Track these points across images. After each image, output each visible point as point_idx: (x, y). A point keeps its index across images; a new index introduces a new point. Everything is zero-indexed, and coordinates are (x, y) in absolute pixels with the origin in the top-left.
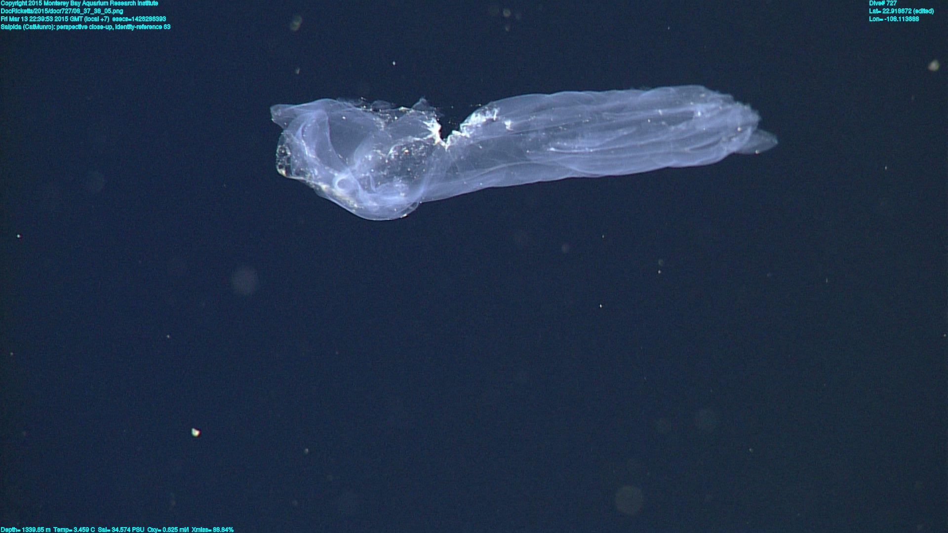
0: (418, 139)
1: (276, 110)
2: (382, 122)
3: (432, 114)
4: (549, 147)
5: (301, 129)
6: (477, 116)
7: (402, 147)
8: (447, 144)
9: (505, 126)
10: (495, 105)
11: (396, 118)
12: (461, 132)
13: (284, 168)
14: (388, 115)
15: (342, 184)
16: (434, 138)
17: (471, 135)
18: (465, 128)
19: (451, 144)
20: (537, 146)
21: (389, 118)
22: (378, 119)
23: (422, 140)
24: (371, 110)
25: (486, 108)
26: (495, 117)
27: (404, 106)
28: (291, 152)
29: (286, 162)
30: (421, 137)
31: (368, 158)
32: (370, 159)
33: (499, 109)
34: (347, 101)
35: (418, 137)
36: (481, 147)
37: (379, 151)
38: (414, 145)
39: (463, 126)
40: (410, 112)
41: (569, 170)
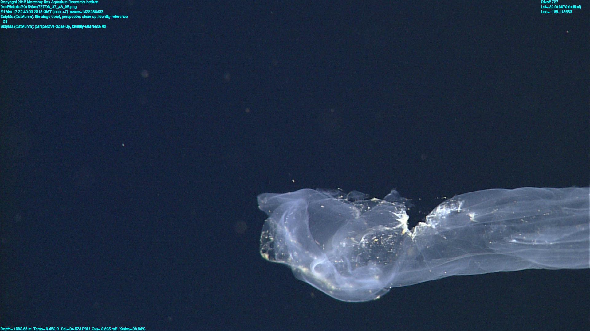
0: (388, 228)
1: (262, 199)
2: (357, 211)
3: (401, 205)
4: (511, 240)
5: (283, 216)
6: (442, 208)
7: (372, 236)
8: (413, 235)
9: (470, 217)
10: (460, 199)
11: (369, 208)
12: (427, 223)
13: (267, 253)
14: (361, 205)
15: (319, 268)
16: (402, 227)
17: (436, 226)
18: (430, 220)
19: (418, 234)
20: (499, 238)
21: (362, 207)
22: (354, 208)
23: (391, 229)
24: (346, 200)
25: (451, 200)
26: (459, 209)
27: (375, 198)
28: (274, 238)
29: (269, 247)
30: (391, 227)
31: (343, 245)
32: (344, 246)
33: (463, 201)
34: (326, 191)
35: (388, 226)
36: (445, 238)
37: (353, 239)
38: (383, 235)
39: (429, 218)
40: (382, 202)
41: (529, 263)
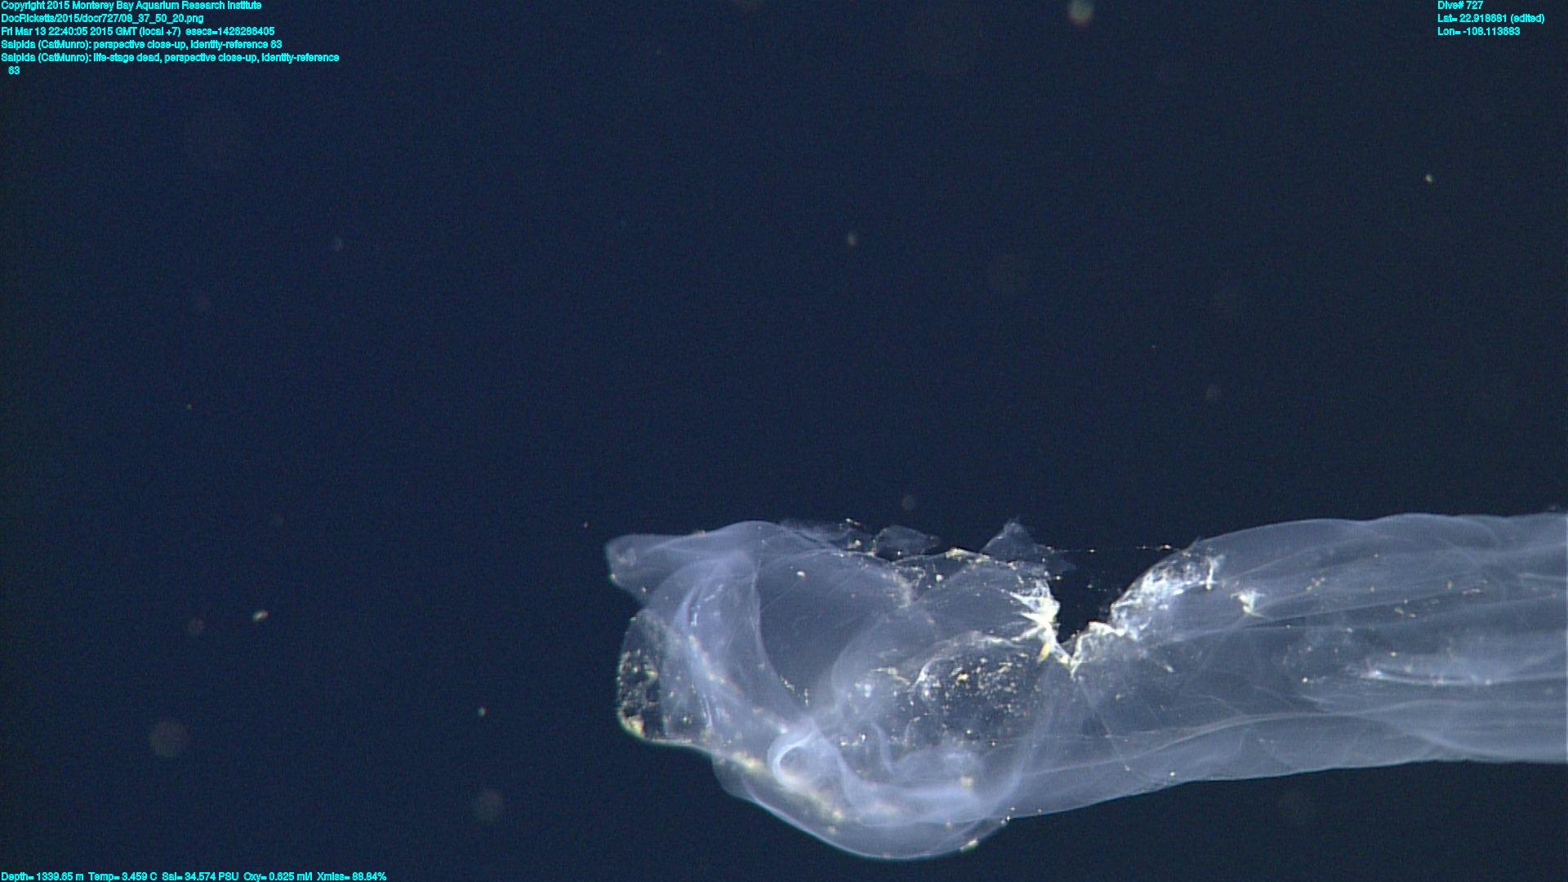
0: (997, 641)
1: (622, 551)
2: (904, 585)
3: (1035, 570)
4: (1367, 669)
5: (685, 604)
6: (1158, 579)
7: (951, 665)
8: (1072, 662)
9: (1241, 604)
10: (1210, 549)
11: (939, 578)
12: (1114, 626)
13: (638, 716)
14: (916, 569)
15: (794, 760)
16: (1040, 636)
17: (1141, 633)
18: (1124, 615)
19: (1086, 658)
20: (1329, 665)
21: (920, 576)
22: (895, 577)
23: (1008, 643)
24: (871, 554)
25: (1186, 554)
26: (1209, 582)
27: (958, 547)
28: (659, 670)
29: (644, 697)
30: (1007, 635)
31: (864, 691)
32: (868, 695)
33: (1221, 557)
34: (810, 527)
35: (996, 634)
36: (1170, 669)
37: (893, 671)
38: (983, 661)
39: (1120, 610)
40: (978, 561)
41: (1420, 742)
